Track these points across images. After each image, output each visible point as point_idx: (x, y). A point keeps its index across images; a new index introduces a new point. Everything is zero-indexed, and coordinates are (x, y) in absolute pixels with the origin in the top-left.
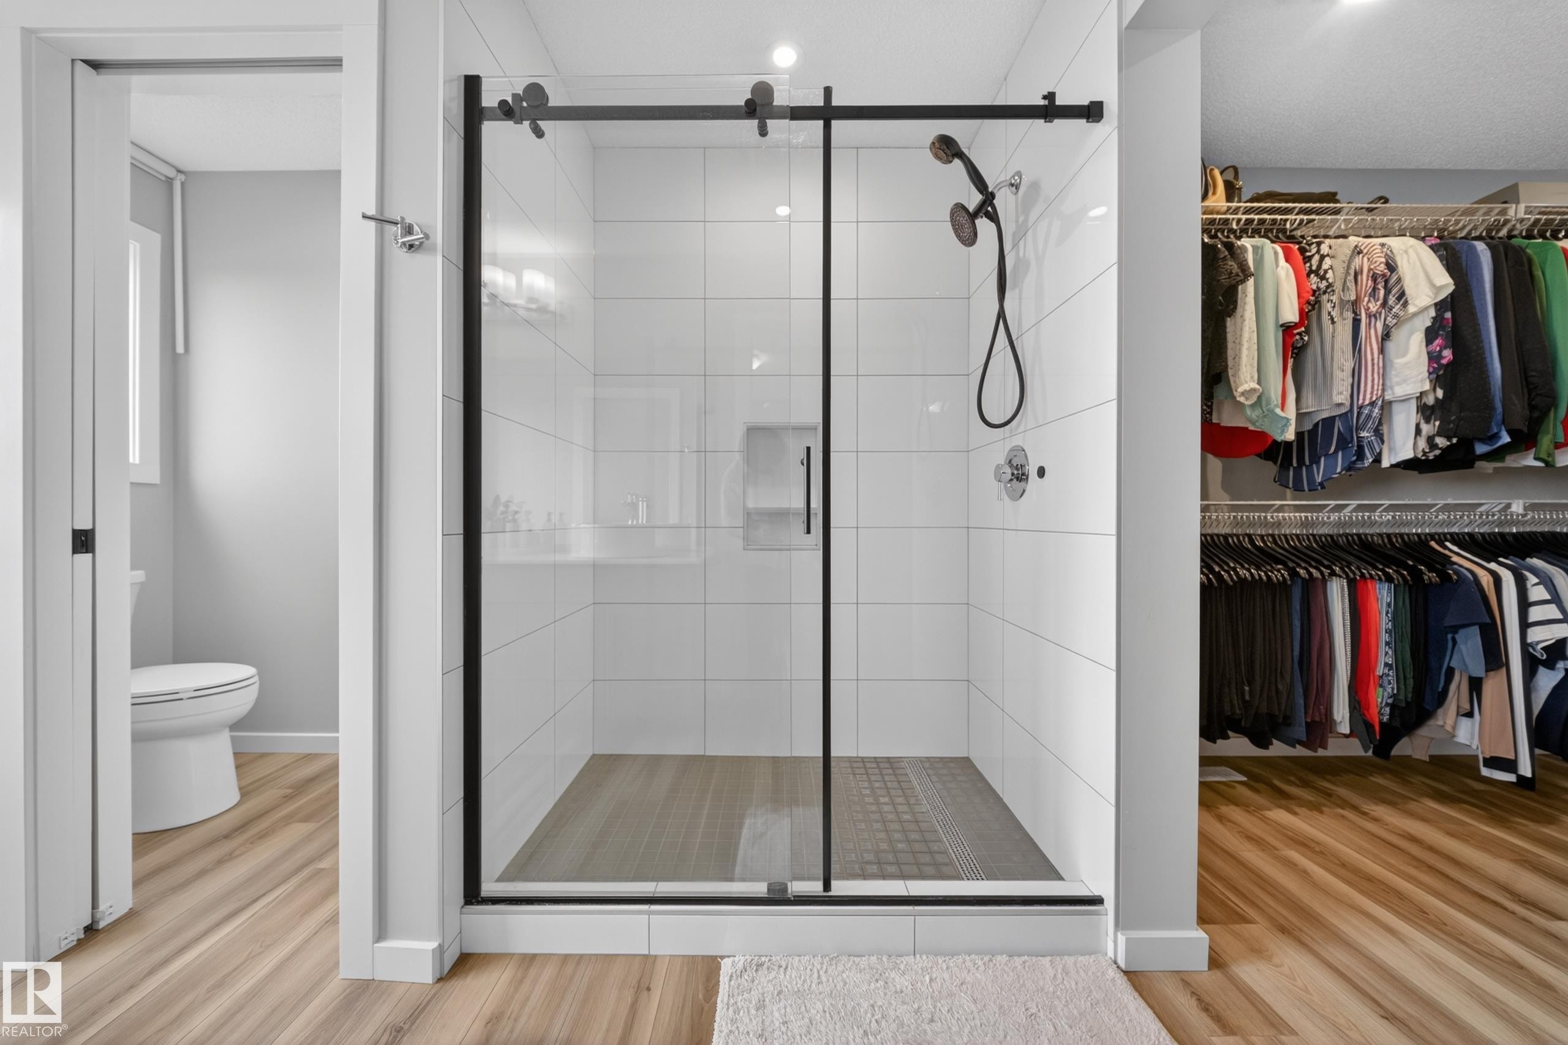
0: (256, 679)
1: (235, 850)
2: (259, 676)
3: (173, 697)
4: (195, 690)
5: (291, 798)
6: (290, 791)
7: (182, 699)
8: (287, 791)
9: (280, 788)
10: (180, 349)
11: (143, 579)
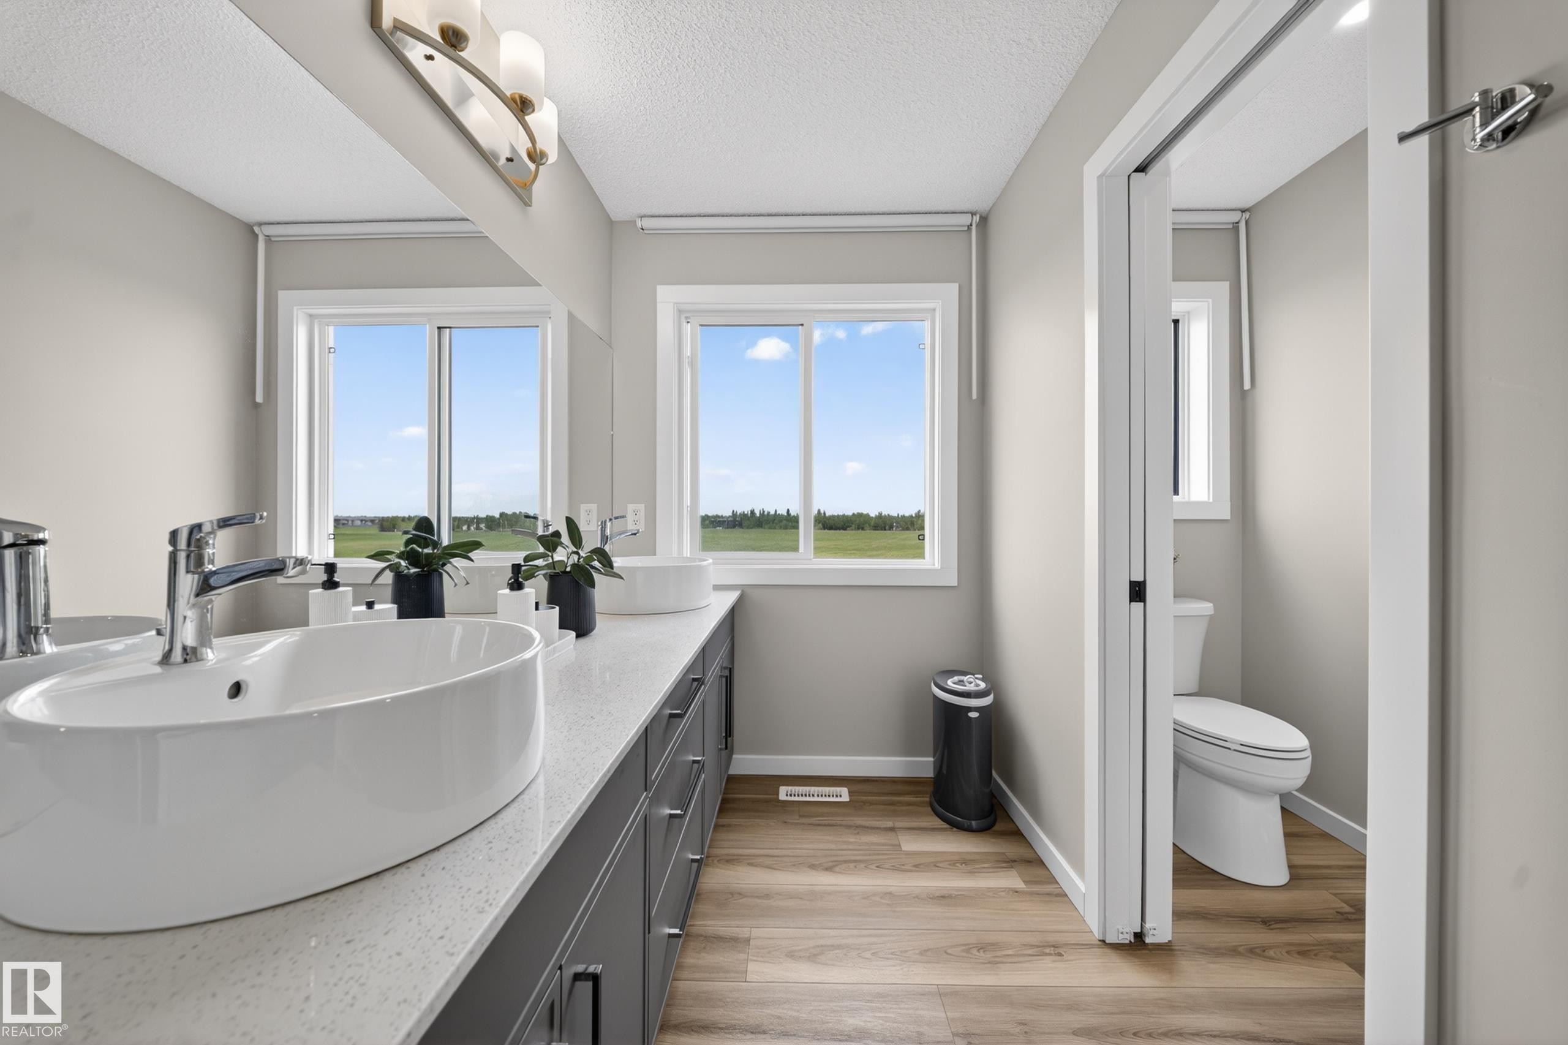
0: (1308, 753)
1: (1270, 948)
2: (1311, 749)
3: (1218, 742)
4: (1242, 745)
5: (1348, 920)
6: (1347, 909)
7: (1229, 749)
8: (1344, 905)
9: (1335, 895)
10: (1247, 386)
11: (1212, 612)
